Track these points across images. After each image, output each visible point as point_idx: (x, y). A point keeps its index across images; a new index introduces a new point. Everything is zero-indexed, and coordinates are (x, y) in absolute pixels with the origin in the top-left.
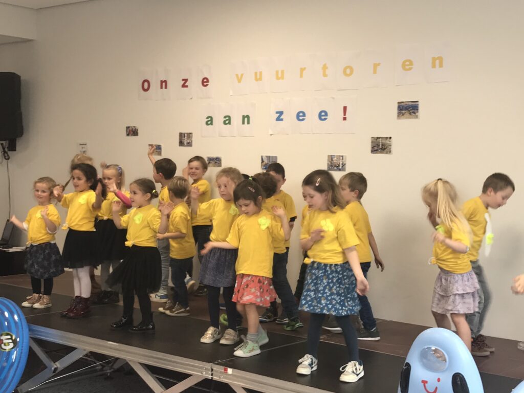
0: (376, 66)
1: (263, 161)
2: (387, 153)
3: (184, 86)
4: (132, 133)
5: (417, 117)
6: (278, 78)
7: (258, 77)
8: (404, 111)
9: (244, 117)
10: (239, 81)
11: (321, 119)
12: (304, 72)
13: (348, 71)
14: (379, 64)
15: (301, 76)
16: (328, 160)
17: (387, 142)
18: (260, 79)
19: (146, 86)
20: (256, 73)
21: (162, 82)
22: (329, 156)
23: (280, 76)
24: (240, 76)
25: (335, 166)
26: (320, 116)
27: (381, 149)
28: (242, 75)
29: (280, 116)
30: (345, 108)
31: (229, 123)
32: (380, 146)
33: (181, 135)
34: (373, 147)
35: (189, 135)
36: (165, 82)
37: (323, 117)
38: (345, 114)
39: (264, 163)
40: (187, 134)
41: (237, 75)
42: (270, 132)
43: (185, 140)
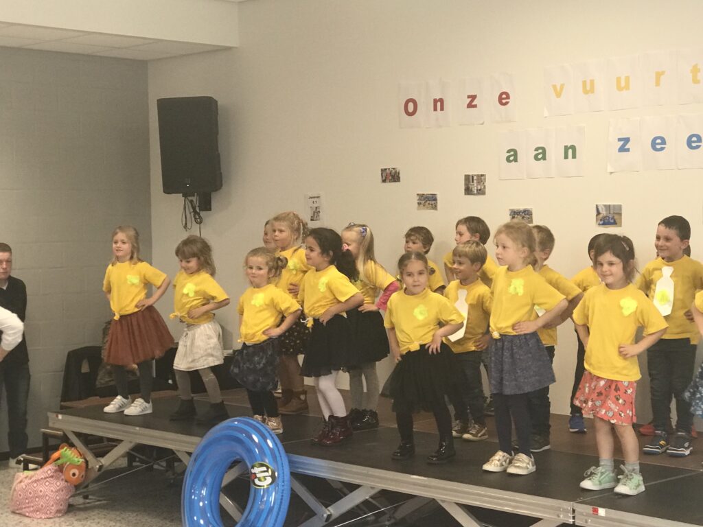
1: (598, 213)
3: (470, 106)
4: (390, 178)
6: (620, 88)
7: (588, 88)
9: (566, 148)
10: (558, 95)
11: (690, 147)
12: (662, 77)
15: (658, 84)
18: (592, 90)
19: (411, 107)
20: (584, 83)
21: (435, 101)
23: (623, 85)
24: (558, 88)
26: (689, 142)
28: (562, 86)
29: (624, 145)
31: (544, 158)
33: (468, 180)
35: (481, 178)
36: (441, 101)
37: (694, 145)
39: (601, 216)
40: (478, 176)
41: (555, 87)
42: (610, 169)
43: (474, 186)
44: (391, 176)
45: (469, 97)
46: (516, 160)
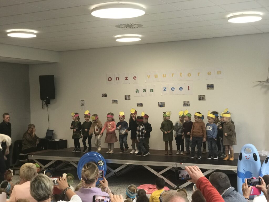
0: (199, 73)
1: (159, 104)
2: (204, 100)
3: (126, 79)
5: (213, 89)
7: (156, 76)
8: (209, 87)
9: (151, 90)
10: (149, 78)
11: (180, 90)
12: (173, 75)
13: (189, 75)
16: (184, 103)
17: (204, 97)
18: (157, 77)
19: (110, 79)
21: (117, 78)
23: (164, 76)
25: (186, 105)
27: (202, 99)
28: (150, 76)
29: (165, 89)
30: (189, 87)
32: (202, 98)
33: (126, 96)
34: (199, 99)
35: (129, 96)
36: (118, 78)
37: (181, 89)
41: (148, 76)
42: (162, 95)
43: (127, 98)
44: (105, 95)
46: (138, 92)
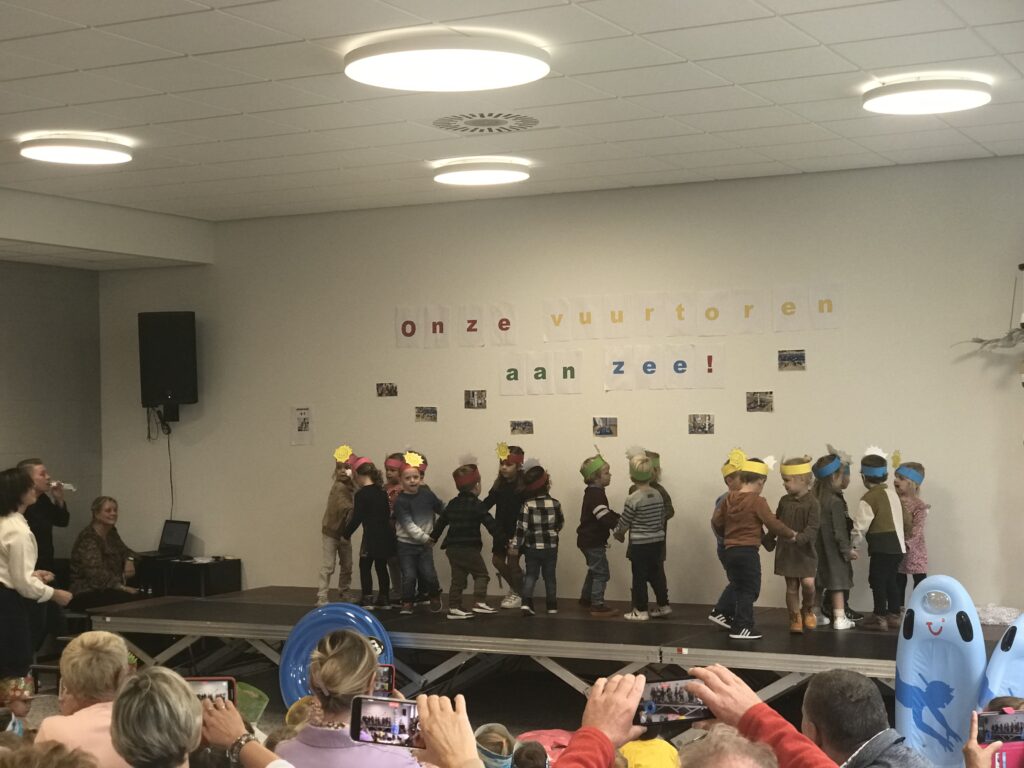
0: (748, 309)
1: (595, 424)
2: (767, 410)
3: (470, 329)
4: (387, 392)
5: (803, 368)
6: (614, 321)
7: (585, 319)
8: (787, 362)
9: (565, 370)
10: (557, 323)
11: (677, 371)
12: (652, 314)
13: (712, 314)
14: (752, 307)
15: (648, 318)
16: (690, 421)
17: (768, 397)
18: (589, 321)
19: (409, 329)
20: (581, 315)
22: (690, 416)
23: (617, 318)
24: (557, 317)
25: (700, 428)
26: (676, 367)
27: (760, 406)
28: (561, 316)
29: (619, 367)
30: (710, 359)
31: (544, 377)
32: (758, 402)
33: (468, 394)
34: (749, 405)
35: (482, 394)
36: (441, 324)
37: (680, 369)
38: (710, 364)
39: (598, 427)
40: (478, 392)
41: (553, 317)
42: (606, 388)
43: (474, 400)
44: (389, 391)
45: (469, 322)
46: (516, 378)
